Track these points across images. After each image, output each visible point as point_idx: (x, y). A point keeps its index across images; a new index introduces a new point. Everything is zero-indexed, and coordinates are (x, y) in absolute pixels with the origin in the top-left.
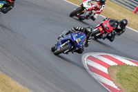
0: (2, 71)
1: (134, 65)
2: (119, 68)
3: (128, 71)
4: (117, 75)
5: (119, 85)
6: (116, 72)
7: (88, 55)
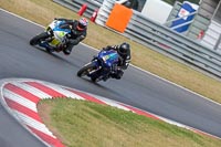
1: (79, 98)
2: (54, 103)
3: (70, 109)
4: (52, 114)
5: (55, 130)
7: (6, 82)
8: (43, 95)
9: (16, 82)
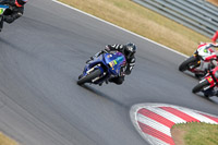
0: (4, 132)
1: (212, 122)
2: (188, 128)
3: (203, 133)
4: (186, 139)
6: (183, 133)
7: (140, 107)
8: (177, 120)
9: (151, 107)
